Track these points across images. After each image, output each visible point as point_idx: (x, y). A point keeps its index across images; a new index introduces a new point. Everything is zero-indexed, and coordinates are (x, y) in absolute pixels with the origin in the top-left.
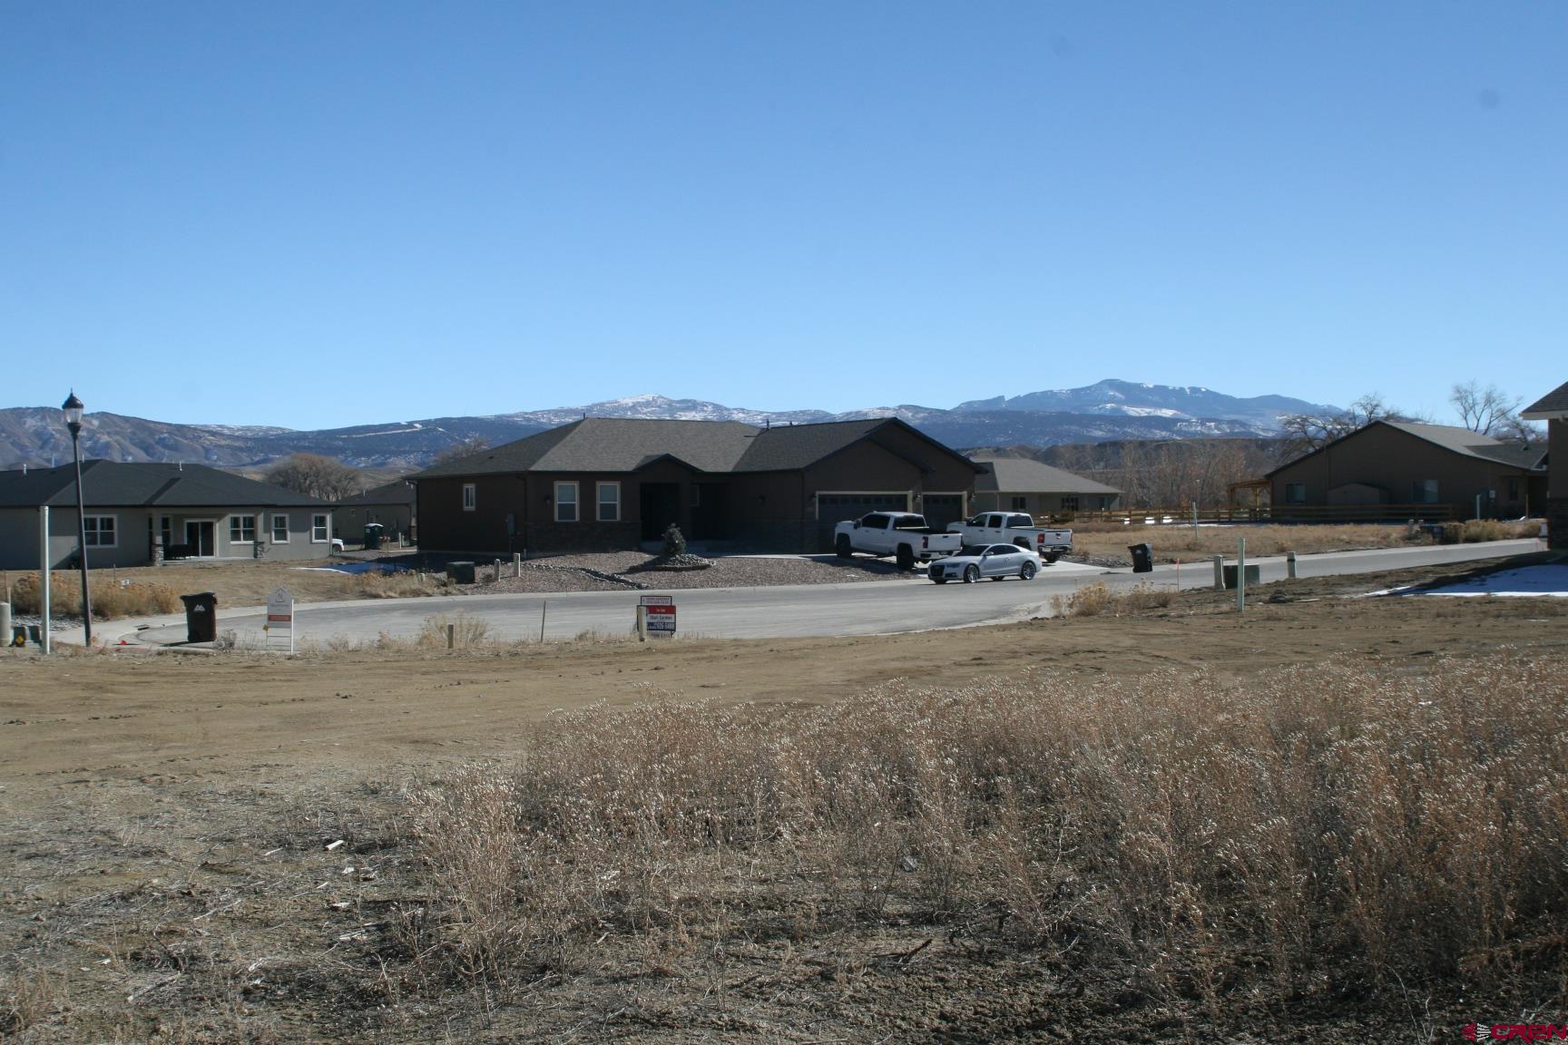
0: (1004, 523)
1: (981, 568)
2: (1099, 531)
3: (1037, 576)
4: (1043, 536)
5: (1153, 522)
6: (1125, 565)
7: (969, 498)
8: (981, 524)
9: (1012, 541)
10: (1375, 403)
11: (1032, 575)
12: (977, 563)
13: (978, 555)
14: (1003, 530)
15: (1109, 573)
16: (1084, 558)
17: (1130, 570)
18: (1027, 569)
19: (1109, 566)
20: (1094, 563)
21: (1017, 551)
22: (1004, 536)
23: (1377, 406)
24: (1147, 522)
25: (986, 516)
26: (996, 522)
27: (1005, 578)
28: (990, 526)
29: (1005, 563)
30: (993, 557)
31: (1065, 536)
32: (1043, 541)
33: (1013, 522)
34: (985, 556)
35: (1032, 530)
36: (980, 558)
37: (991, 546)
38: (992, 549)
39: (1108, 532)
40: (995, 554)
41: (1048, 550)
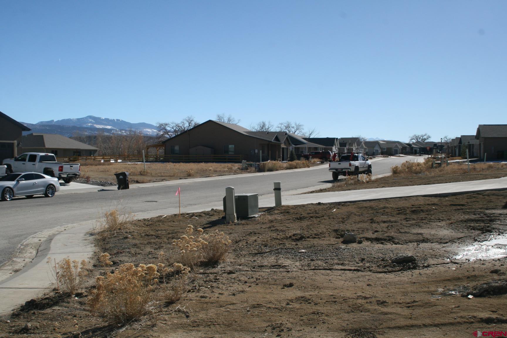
0: (38, 159)
1: (15, 190)
2: (92, 165)
3: (56, 193)
4: (62, 167)
5: (114, 161)
6: (111, 184)
7: (18, 145)
8: (24, 160)
9: (42, 170)
10: (191, 119)
11: (53, 194)
12: (12, 186)
13: (13, 180)
14: (37, 163)
15: (103, 190)
16: (87, 181)
17: (116, 188)
18: (50, 189)
19: (102, 185)
20: (93, 184)
21: (44, 177)
22: (38, 167)
23: (192, 120)
24: (111, 161)
25: (27, 155)
26: (33, 159)
27: (35, 196)
28: (29, 161)
29: (34, 186)
30: (24, 182)
31: (76, 167)
32: (62, 170)
33: (43, 159)
34: (18, 181)
35: (56, 163)
36: (14, 183)
37: (23, 174)
38: (24, 176)
39: (96, 165)
40: (25, 180)
41: (65, 176)
